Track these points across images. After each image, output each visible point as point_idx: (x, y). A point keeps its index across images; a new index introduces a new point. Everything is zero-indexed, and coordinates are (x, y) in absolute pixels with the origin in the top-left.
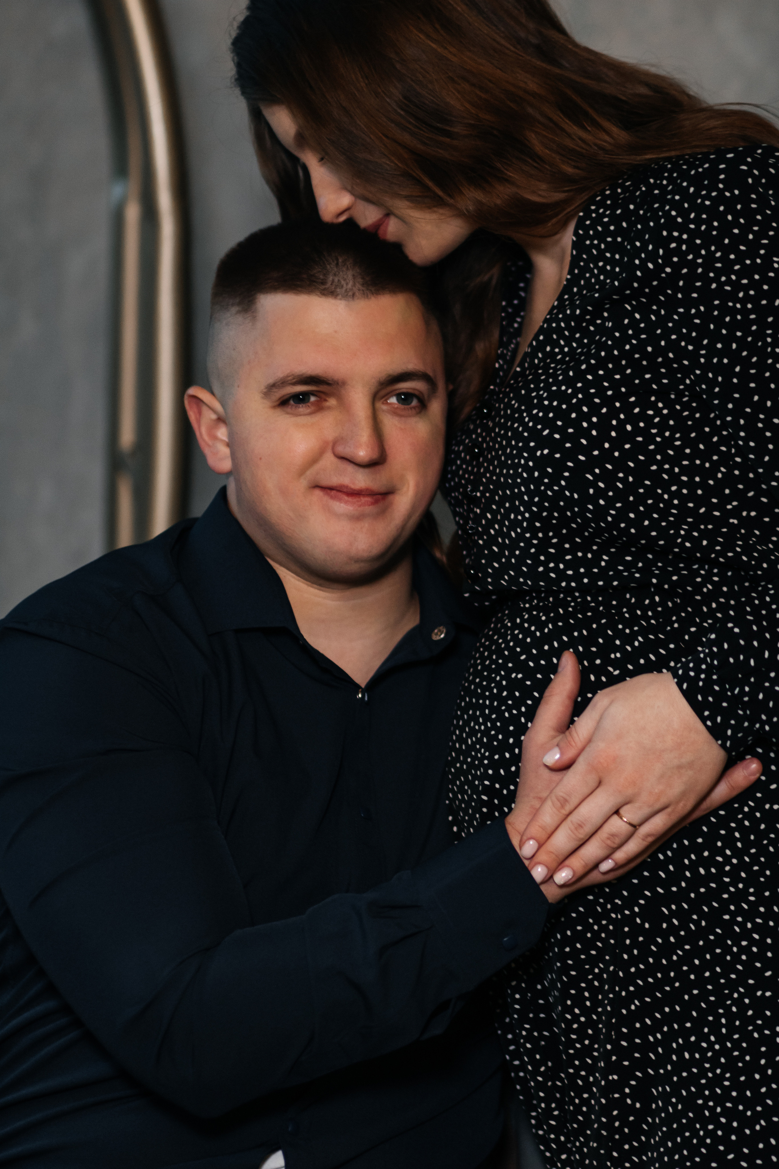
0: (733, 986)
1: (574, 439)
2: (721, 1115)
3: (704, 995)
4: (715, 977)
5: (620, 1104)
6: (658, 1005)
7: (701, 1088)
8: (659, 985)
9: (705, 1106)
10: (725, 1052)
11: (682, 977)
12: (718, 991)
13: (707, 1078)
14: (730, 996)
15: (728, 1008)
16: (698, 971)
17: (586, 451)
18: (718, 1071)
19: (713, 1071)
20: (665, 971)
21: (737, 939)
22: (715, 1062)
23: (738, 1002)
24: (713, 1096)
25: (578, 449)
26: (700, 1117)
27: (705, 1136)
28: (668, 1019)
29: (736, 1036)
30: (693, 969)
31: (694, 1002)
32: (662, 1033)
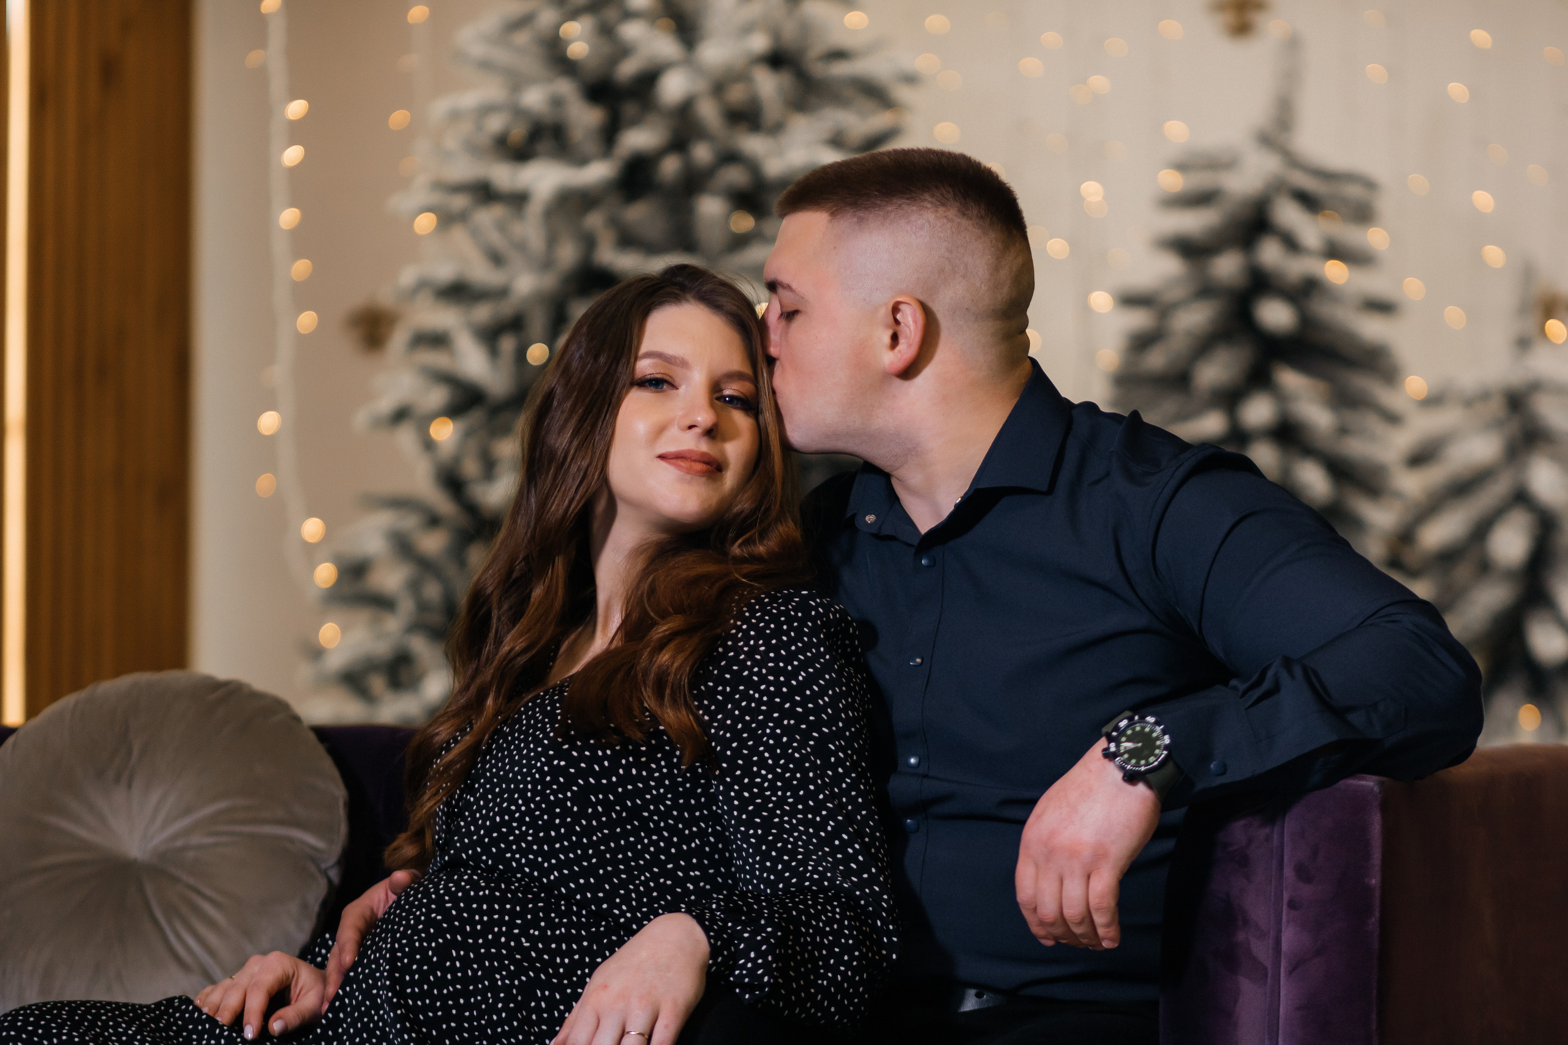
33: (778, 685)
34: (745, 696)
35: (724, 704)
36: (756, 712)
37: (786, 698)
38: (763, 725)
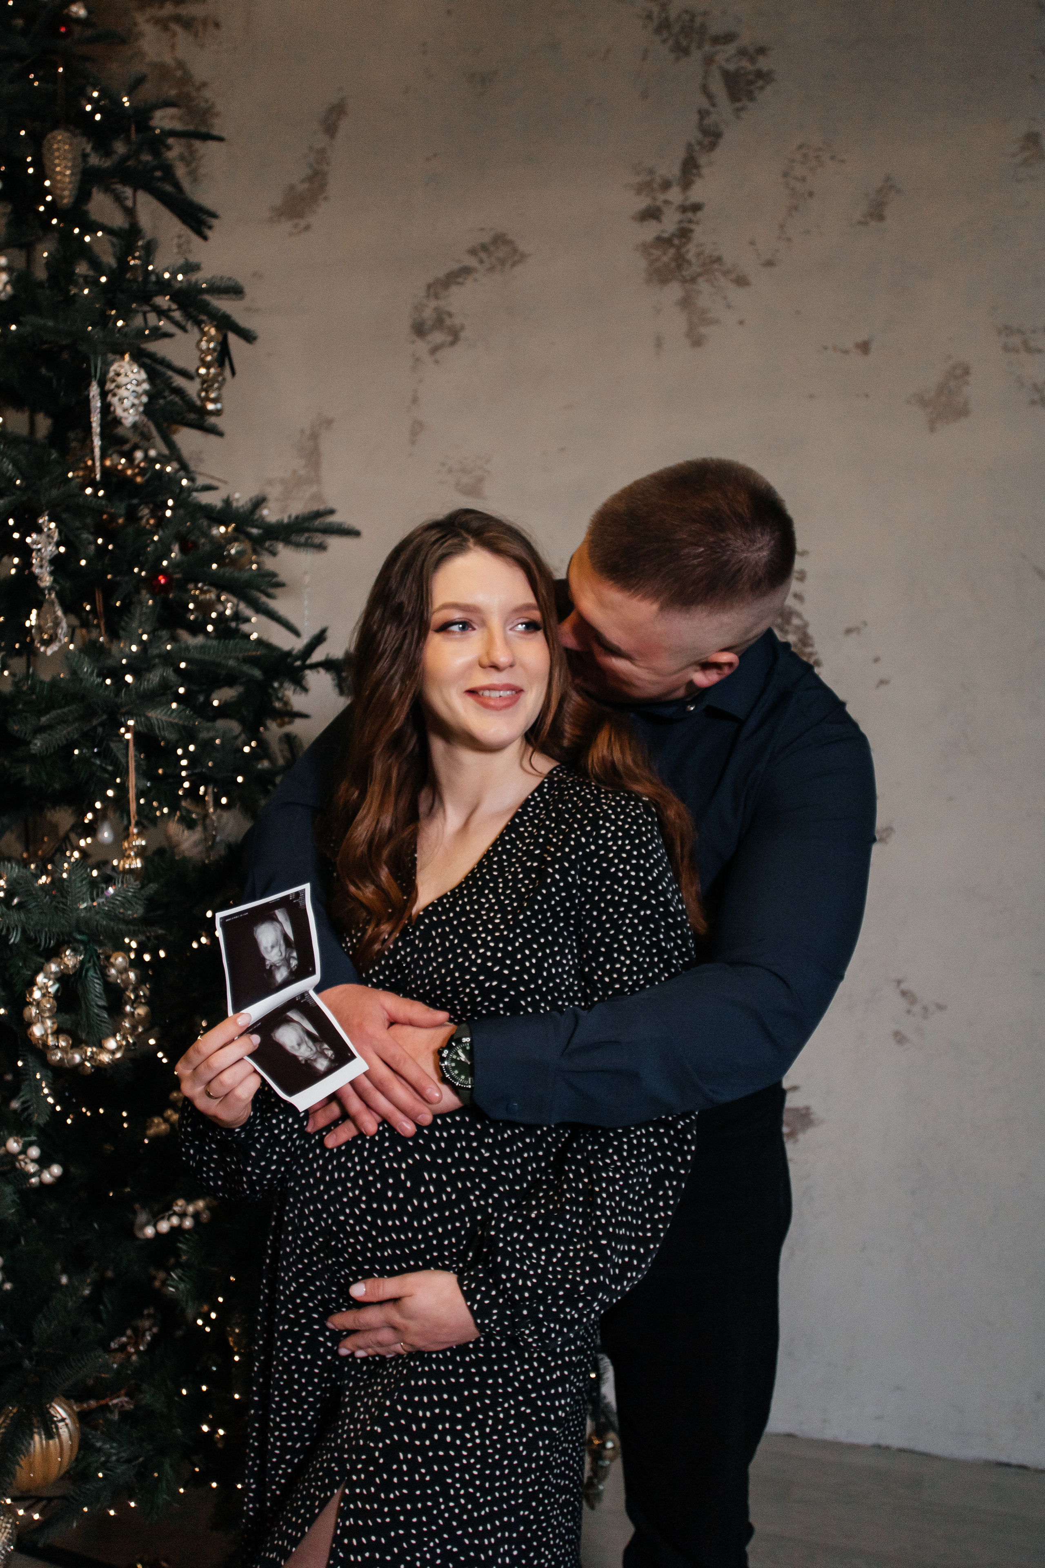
0: (507, 1396)
1: (519, 974)
2: (462, 1496)
3: (482, 1396)
4: (496, 1385)
5: (370, 1451)
6: (439, 1389)
7: (453, 1470)
8: (447, 1374)
9: (452, 1486)
10: (482, 1446)
11: (468, 1375)
12: (494, 1397)
13: (461, 1463)
14: (502, 1405)
15: (497, 1413)
16: (484, 1376)
17: (526, 984)
18: (472, 1461)
19: (468, 1459)
20: (457, 1365)
21: (523, 1361)
22: (472, 1453)
23: (506, 1411)
24: (461, 1480)
25: (521, 982)
26: (444, 1493)
27: (445, 1511)
28: (442, 1404)
29: (495, 1437)
30: (479, 1373)
31: (472, 1399)
32: (433, 1413)
33: (637, 879)
34: (610, 890)
35: (592, 895)
36: (616, 905)
37: (644, 891)
38: (623, 916)
